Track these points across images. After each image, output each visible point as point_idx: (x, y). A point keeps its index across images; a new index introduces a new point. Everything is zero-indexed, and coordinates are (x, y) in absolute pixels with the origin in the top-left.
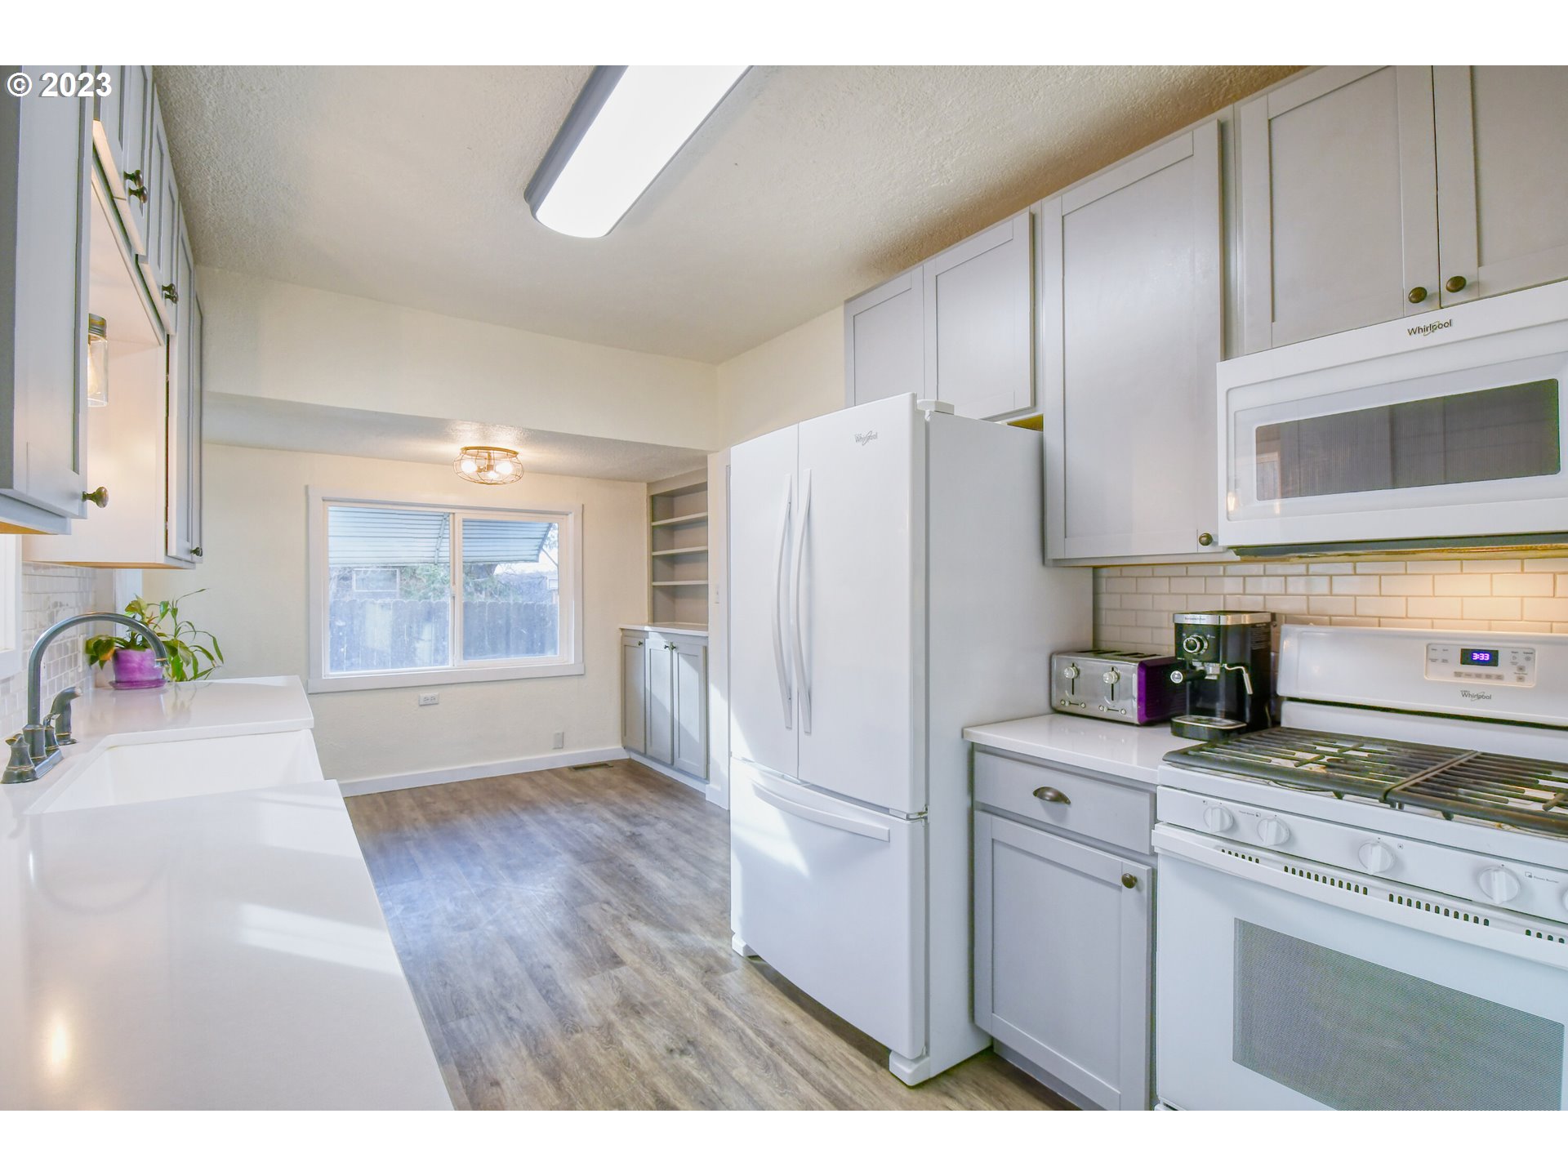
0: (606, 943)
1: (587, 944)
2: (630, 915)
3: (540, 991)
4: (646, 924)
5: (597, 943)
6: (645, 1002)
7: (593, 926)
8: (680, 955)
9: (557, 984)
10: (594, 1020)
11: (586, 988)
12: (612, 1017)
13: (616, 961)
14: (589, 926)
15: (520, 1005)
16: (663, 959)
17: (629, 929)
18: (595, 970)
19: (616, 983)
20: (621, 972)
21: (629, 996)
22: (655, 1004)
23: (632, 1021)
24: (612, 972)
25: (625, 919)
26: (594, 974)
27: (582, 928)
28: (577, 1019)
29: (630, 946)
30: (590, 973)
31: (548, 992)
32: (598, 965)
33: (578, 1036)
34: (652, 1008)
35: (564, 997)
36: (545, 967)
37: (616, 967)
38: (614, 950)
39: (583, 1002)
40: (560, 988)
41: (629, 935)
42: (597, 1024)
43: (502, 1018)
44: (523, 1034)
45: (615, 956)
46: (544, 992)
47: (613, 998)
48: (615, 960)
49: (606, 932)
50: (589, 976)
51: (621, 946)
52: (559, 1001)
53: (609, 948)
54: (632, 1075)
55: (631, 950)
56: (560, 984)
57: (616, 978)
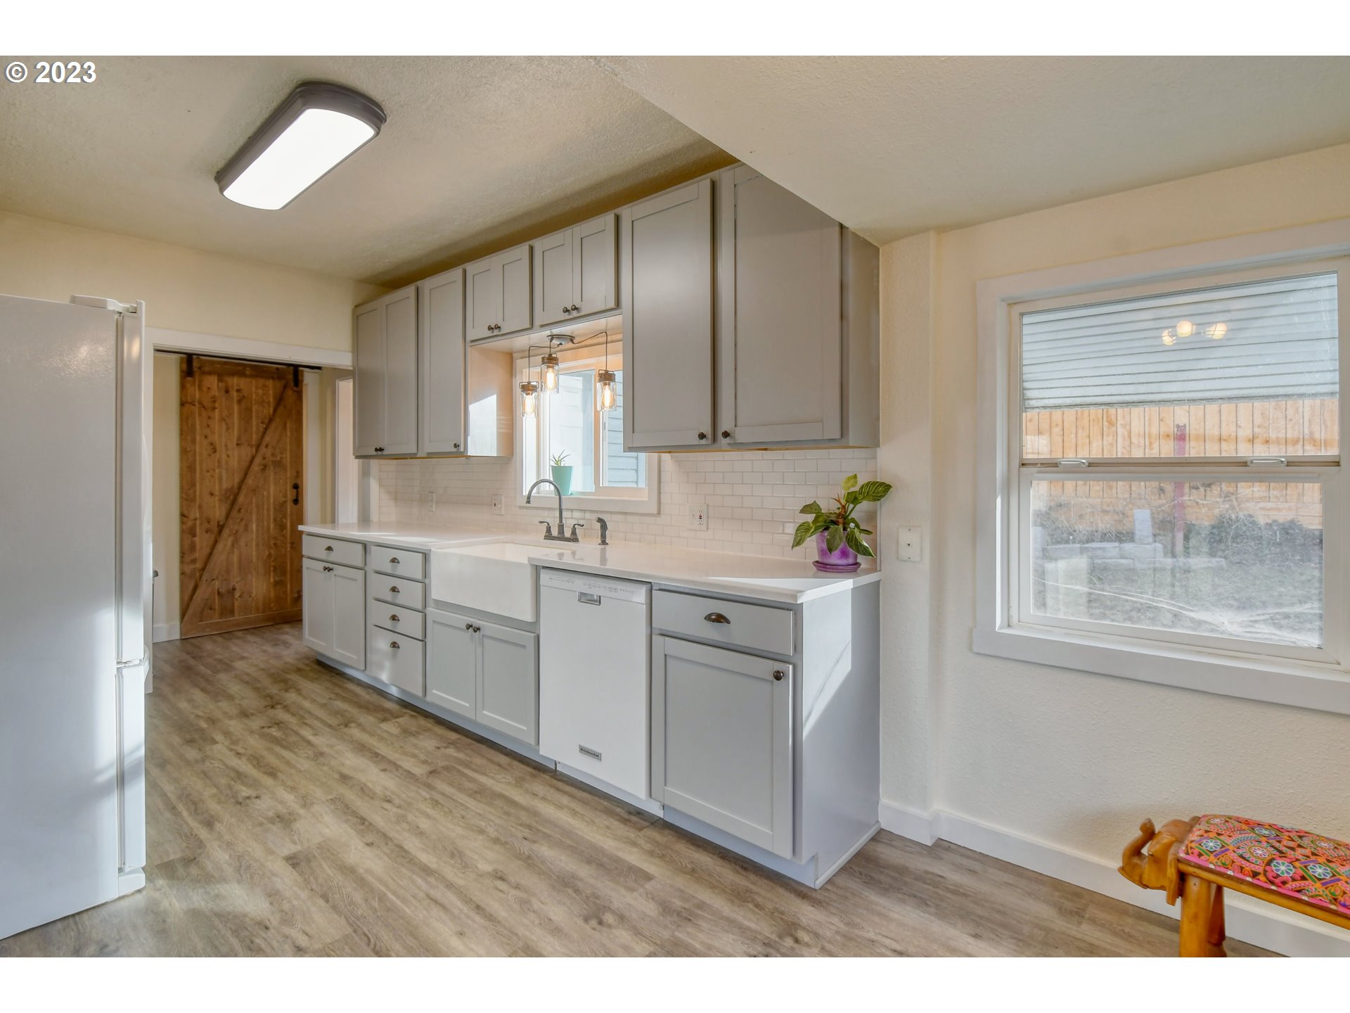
0: (305, 880)
1: (328, 875)
2: (267, 928)
3: (370, 824)
4: (245, 915)
5: (316, 879)
6: (270, 825)
7: (321, 902)
8: (216, 875)
9: (355, 830)
10: (317, 808)
11: (327, 831)
12: (302, 812)
13: (293, 861)
14: (327, 901)
15: (385, 812)
16: (238, 870)
17: (271, 904)
18: (318, 848)
19: (296, 838)
20: (289, 849)
21: (284, 828)
22: (261, 824)
23: (285, 811)
24: (299, 848)
25: (274, 921)
26: (319, 844)
27: (337, 896)
28: (332, 807)
29: (275, 879)
30: (323, 844)
31: (363, 824)
32: (315, 853)
33: (330, 797)
34: (265, 821)
35: (346, 821)
36: (372, 844)
37: (295, 854)
38: (295, 873)
39: (329, 819)
40: (352, 828)
41: (273, 895)
42: (315, 806)
43: (397, 801)
44: (375, 793)
45: (294, 866)
46: (367, 823)
47: (299, 826)
48: (295, 861)
49: (304, 894)
50: (324, 841)
51: (286, 879)
52: (350, 818)
53: (301, 874)
54: (290, 783)
55: (274, 875)
56: (352, 831)
57: (295, 843)
